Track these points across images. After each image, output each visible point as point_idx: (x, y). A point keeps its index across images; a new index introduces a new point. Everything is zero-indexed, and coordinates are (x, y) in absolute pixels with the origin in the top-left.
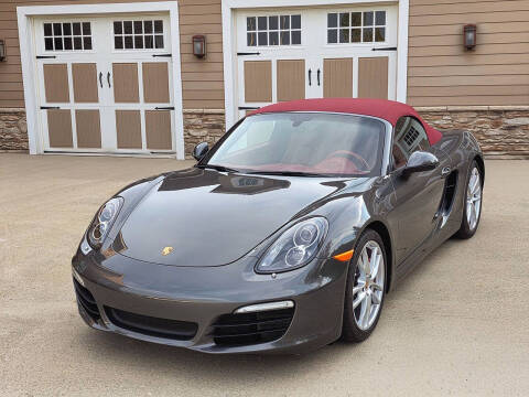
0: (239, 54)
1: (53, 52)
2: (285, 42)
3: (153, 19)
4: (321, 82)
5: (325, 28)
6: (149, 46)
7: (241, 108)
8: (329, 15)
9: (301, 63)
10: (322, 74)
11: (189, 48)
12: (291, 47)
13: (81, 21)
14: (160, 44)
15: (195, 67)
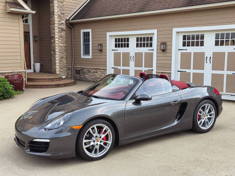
0: (179, 50)
1: (117, 48)
2: (197, 45)
3: (149, 36)
4: (211, 62)
5: (214, 40)
6: (147, 46)
7: (178, 71)
8: (216, 34)
9: (203, 54)
10: (211, 59)
11: (159, 47)
12: (199, 47)
13: (126, 37)
14: (151, 46)
15: (162, 54)
